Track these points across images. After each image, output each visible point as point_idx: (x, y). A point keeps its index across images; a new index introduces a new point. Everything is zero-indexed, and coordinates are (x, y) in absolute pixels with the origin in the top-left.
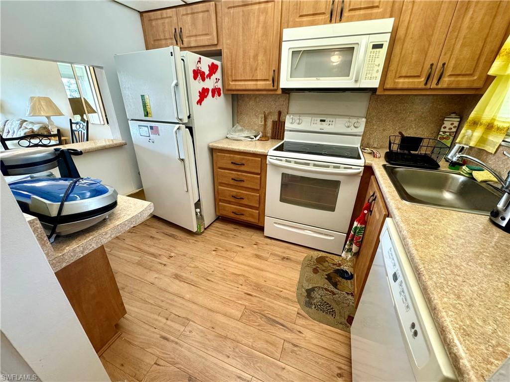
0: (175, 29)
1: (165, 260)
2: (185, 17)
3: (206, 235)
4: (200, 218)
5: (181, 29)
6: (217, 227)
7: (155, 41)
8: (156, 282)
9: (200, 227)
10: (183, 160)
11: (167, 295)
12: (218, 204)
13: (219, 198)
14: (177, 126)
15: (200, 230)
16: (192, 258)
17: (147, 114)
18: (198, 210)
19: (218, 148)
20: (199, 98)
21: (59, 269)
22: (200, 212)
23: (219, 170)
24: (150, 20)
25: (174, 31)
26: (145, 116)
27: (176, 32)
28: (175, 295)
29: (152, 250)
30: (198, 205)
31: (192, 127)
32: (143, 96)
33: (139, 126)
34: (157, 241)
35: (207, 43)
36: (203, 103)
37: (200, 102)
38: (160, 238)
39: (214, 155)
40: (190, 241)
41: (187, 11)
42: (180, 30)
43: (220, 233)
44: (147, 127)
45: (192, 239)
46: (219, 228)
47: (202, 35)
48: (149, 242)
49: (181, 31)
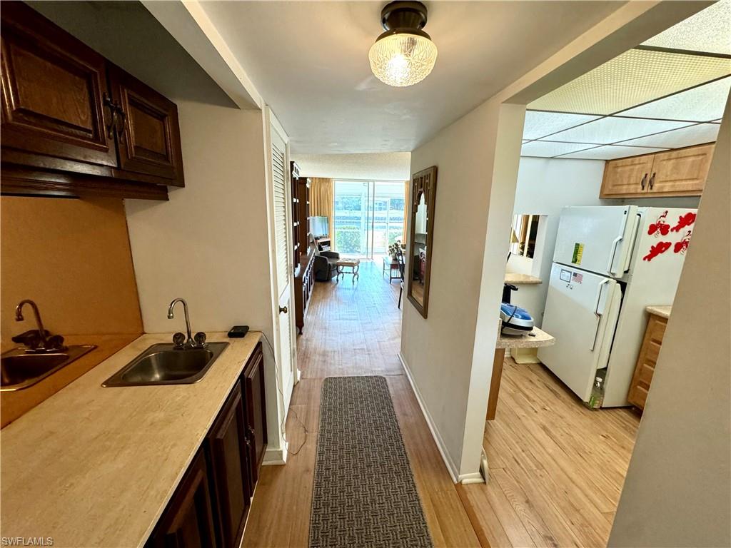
0: (646, 175)
1: (537, 408)
2: (664, 162)
3: (601, 416)
4: (599, 390)
5: (654, 174)
6: (621, 417)
7: (614, 186)
8: (523, 419)
9: (594, 401)
10: (600, 315)
11: (529, 435)
12: (635, 386)
13: (641, 379)
14: (606, 279)
15: (593, 404)
16: (569, 425)
17: (575, 261)
18: (600, 380)
19: (660, 315)
20: (649, 253)
21: (500, 347)
22: (602, 383)
23: (652, 342)
24: (616, 167)
25: (643, 176)
26: (573, 262)
27: (646, 177)
28: (537, 440)
29: (527, 392)
30: (602, 373)
31: (626, 284)
32: (577, 245)
33: (562, 270)
34: (535, 388)
35: (690, 189)
36: (654, 259)
37: (649, 258)
38: (539, 386)
39: (651, 322)
40: (575, 409)
41: (670, 155)
42: (652, 175)
43: (624, 425)
44: (571, 273)
45: (577, 408)
46: (624, 419)
47: (686, 180)
48: (527, 383)
49: (654, 176)
